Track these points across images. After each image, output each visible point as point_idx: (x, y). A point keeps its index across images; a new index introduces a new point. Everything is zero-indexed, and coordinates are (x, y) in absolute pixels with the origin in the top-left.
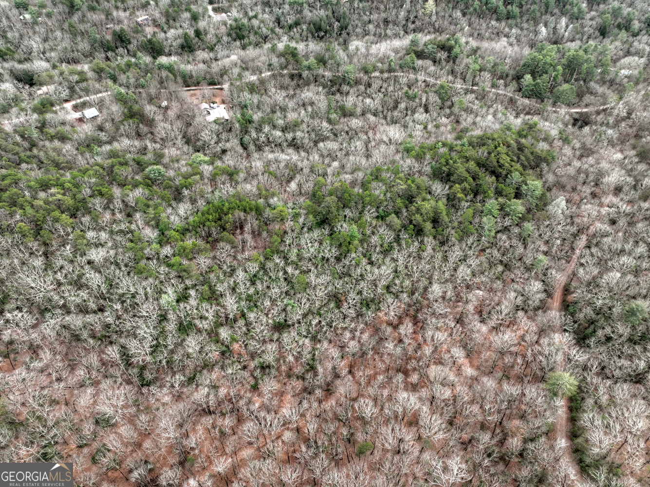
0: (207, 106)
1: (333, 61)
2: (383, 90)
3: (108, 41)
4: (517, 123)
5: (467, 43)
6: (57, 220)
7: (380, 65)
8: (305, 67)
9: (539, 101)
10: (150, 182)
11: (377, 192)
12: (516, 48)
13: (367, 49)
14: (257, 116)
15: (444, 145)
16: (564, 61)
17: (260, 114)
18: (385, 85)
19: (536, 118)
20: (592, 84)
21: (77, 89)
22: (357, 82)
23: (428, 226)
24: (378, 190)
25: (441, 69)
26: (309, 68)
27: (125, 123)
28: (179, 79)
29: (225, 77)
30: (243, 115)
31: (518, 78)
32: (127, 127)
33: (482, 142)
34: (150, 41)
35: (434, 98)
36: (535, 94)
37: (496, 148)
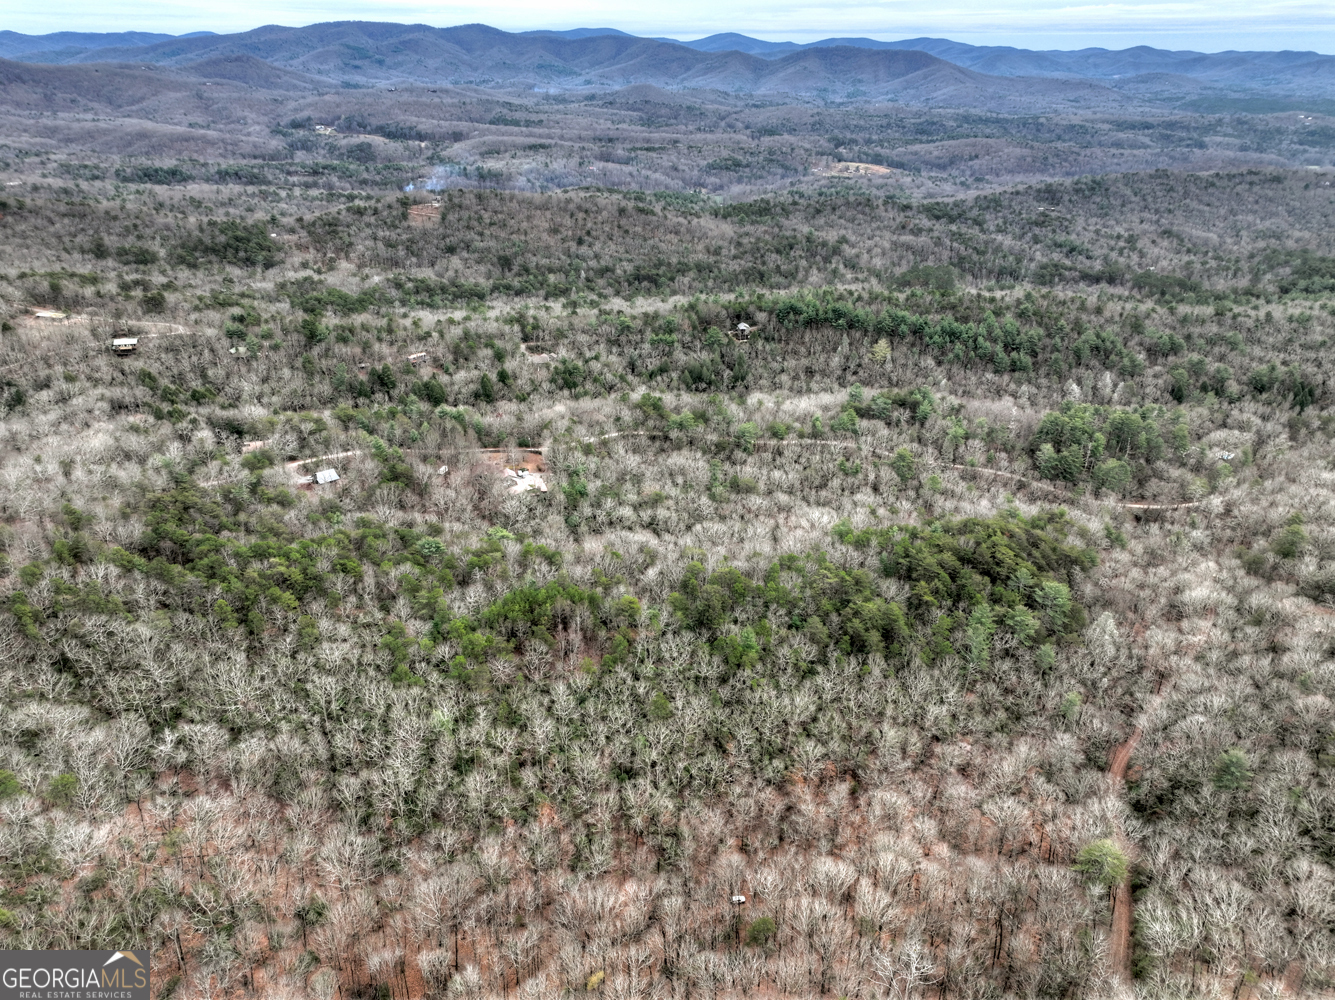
0: (513, 473)
1: (720, 418)
2: (803, 460)
3: (362, 383)
4: (1028, 510)
5: (943, 399)
6: (274, 600)
7: (797, 425)
8: (674, 422)
9: (1070, 484)
10: (422, 561)
11: (789, 587)
12: (1029, 411)
13: (778, 404)
14: (593, 486)
15: (901, 529)
16: (1107, 426)
17: (599, 483)
18: (806, 455)
19: (1064, 507)
20: (1160, 464)
21: (311, 440)
22: (759, 449)
23: (874, 637)
24: (789, 582)
25: (900, 434)
26: (681, 426)
27: (384, 485)
28: (471, 433)
29: (546, 432)
30: (571, 484)
31: (1032, 452)
32: (386, 491)
33: (966, 528)
34: (426, 386)
35: (887, 474)
36: (1062, 473)
37: (990, 536)
